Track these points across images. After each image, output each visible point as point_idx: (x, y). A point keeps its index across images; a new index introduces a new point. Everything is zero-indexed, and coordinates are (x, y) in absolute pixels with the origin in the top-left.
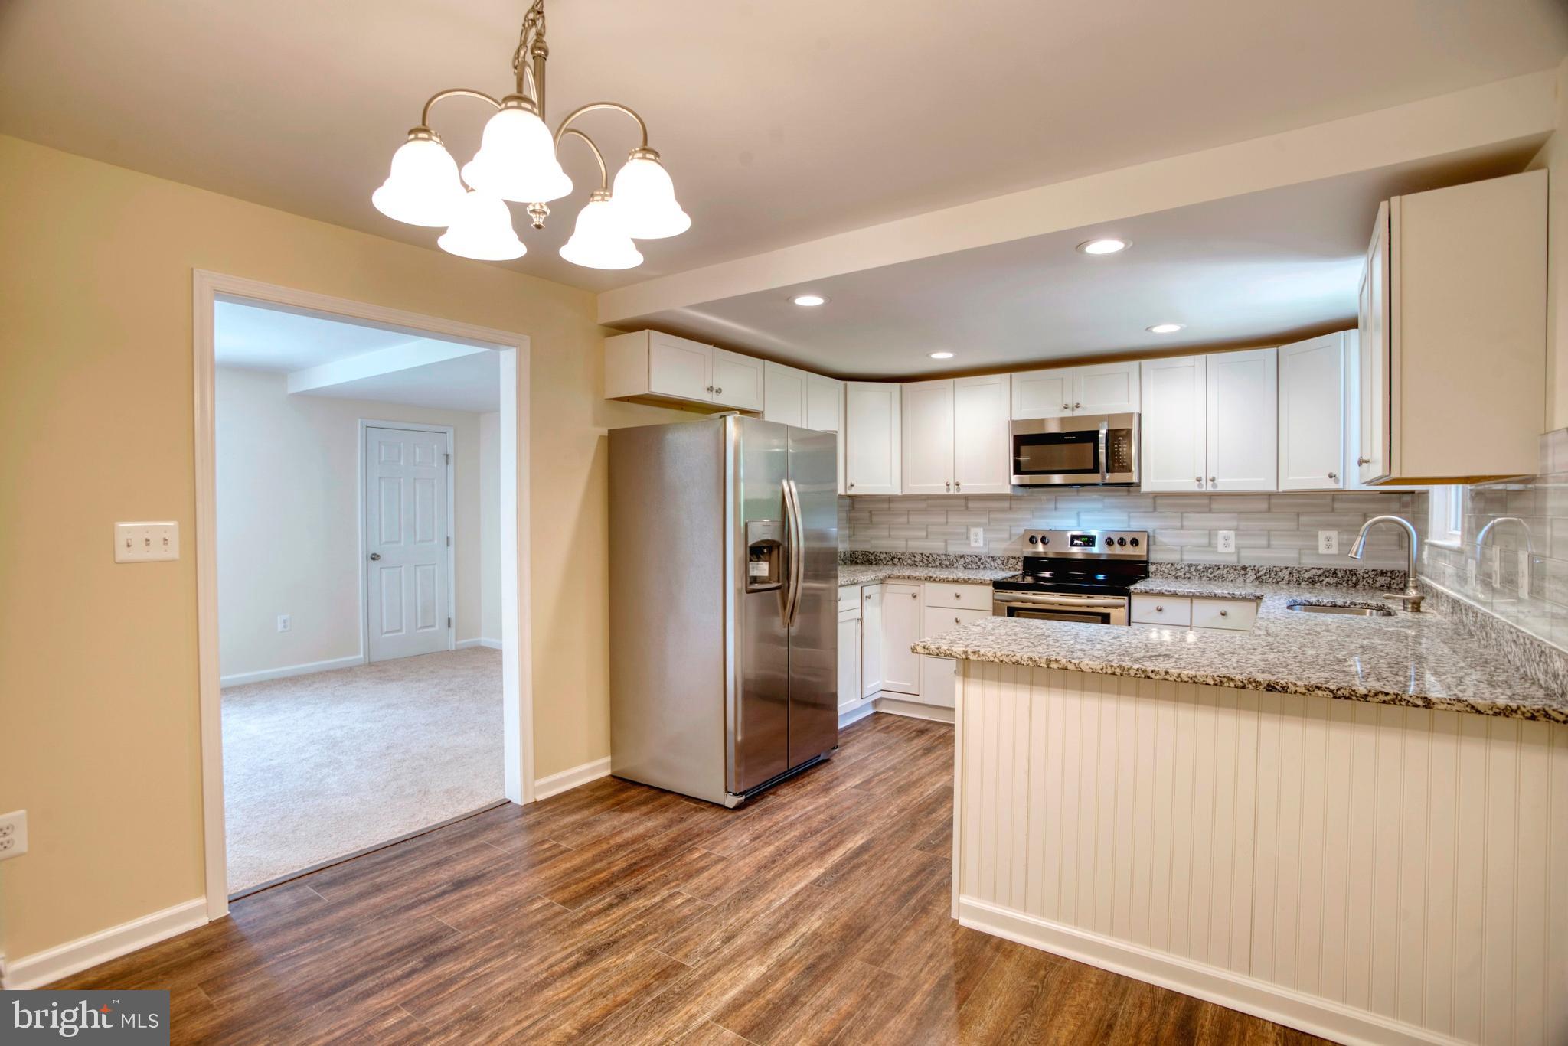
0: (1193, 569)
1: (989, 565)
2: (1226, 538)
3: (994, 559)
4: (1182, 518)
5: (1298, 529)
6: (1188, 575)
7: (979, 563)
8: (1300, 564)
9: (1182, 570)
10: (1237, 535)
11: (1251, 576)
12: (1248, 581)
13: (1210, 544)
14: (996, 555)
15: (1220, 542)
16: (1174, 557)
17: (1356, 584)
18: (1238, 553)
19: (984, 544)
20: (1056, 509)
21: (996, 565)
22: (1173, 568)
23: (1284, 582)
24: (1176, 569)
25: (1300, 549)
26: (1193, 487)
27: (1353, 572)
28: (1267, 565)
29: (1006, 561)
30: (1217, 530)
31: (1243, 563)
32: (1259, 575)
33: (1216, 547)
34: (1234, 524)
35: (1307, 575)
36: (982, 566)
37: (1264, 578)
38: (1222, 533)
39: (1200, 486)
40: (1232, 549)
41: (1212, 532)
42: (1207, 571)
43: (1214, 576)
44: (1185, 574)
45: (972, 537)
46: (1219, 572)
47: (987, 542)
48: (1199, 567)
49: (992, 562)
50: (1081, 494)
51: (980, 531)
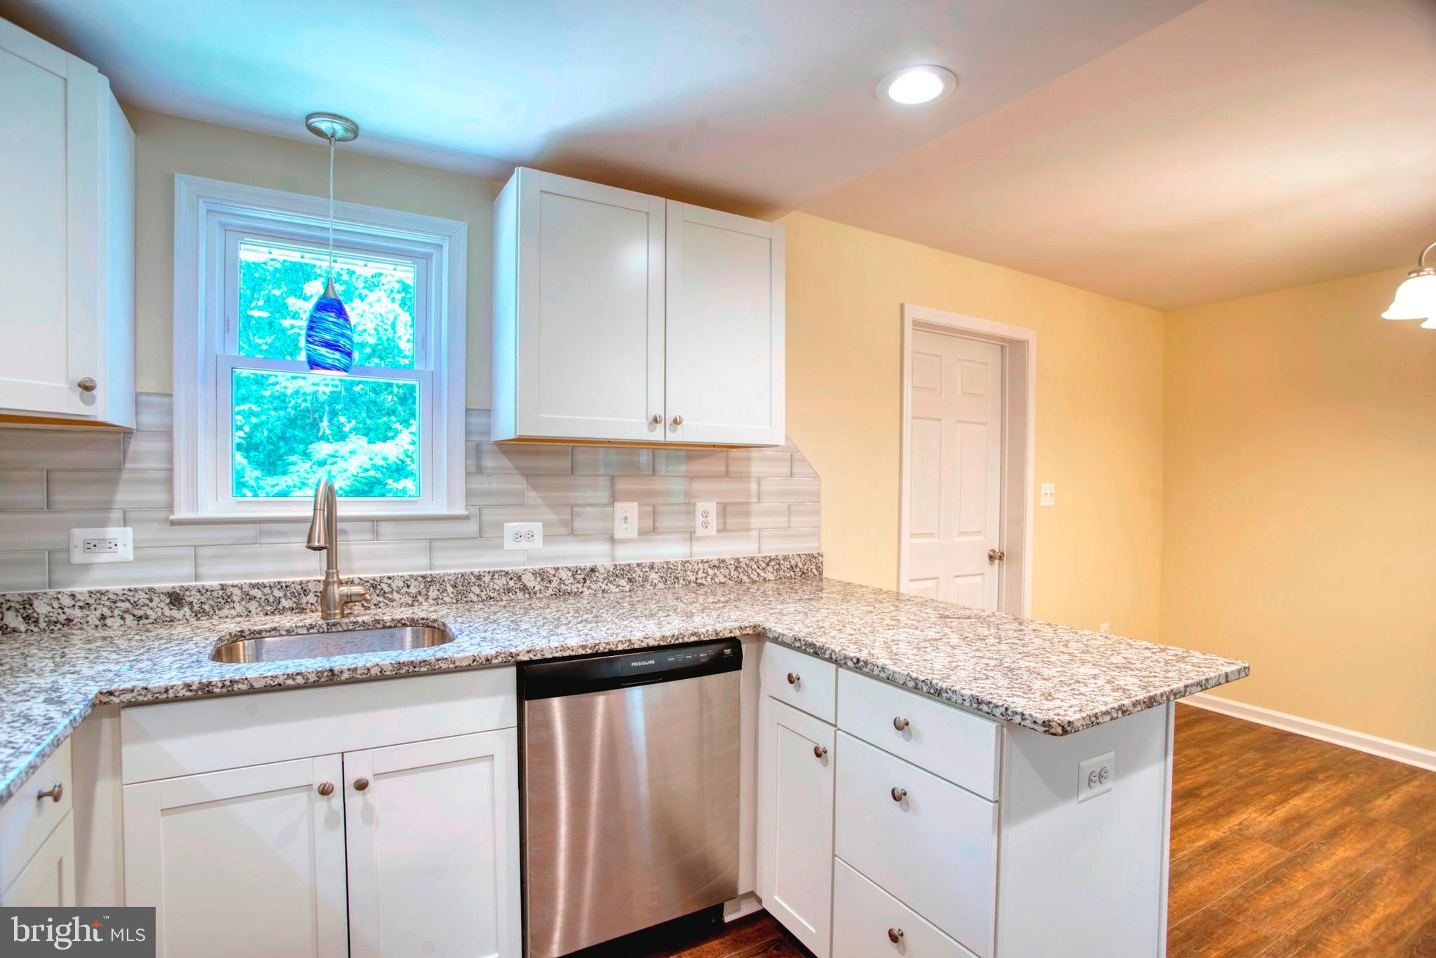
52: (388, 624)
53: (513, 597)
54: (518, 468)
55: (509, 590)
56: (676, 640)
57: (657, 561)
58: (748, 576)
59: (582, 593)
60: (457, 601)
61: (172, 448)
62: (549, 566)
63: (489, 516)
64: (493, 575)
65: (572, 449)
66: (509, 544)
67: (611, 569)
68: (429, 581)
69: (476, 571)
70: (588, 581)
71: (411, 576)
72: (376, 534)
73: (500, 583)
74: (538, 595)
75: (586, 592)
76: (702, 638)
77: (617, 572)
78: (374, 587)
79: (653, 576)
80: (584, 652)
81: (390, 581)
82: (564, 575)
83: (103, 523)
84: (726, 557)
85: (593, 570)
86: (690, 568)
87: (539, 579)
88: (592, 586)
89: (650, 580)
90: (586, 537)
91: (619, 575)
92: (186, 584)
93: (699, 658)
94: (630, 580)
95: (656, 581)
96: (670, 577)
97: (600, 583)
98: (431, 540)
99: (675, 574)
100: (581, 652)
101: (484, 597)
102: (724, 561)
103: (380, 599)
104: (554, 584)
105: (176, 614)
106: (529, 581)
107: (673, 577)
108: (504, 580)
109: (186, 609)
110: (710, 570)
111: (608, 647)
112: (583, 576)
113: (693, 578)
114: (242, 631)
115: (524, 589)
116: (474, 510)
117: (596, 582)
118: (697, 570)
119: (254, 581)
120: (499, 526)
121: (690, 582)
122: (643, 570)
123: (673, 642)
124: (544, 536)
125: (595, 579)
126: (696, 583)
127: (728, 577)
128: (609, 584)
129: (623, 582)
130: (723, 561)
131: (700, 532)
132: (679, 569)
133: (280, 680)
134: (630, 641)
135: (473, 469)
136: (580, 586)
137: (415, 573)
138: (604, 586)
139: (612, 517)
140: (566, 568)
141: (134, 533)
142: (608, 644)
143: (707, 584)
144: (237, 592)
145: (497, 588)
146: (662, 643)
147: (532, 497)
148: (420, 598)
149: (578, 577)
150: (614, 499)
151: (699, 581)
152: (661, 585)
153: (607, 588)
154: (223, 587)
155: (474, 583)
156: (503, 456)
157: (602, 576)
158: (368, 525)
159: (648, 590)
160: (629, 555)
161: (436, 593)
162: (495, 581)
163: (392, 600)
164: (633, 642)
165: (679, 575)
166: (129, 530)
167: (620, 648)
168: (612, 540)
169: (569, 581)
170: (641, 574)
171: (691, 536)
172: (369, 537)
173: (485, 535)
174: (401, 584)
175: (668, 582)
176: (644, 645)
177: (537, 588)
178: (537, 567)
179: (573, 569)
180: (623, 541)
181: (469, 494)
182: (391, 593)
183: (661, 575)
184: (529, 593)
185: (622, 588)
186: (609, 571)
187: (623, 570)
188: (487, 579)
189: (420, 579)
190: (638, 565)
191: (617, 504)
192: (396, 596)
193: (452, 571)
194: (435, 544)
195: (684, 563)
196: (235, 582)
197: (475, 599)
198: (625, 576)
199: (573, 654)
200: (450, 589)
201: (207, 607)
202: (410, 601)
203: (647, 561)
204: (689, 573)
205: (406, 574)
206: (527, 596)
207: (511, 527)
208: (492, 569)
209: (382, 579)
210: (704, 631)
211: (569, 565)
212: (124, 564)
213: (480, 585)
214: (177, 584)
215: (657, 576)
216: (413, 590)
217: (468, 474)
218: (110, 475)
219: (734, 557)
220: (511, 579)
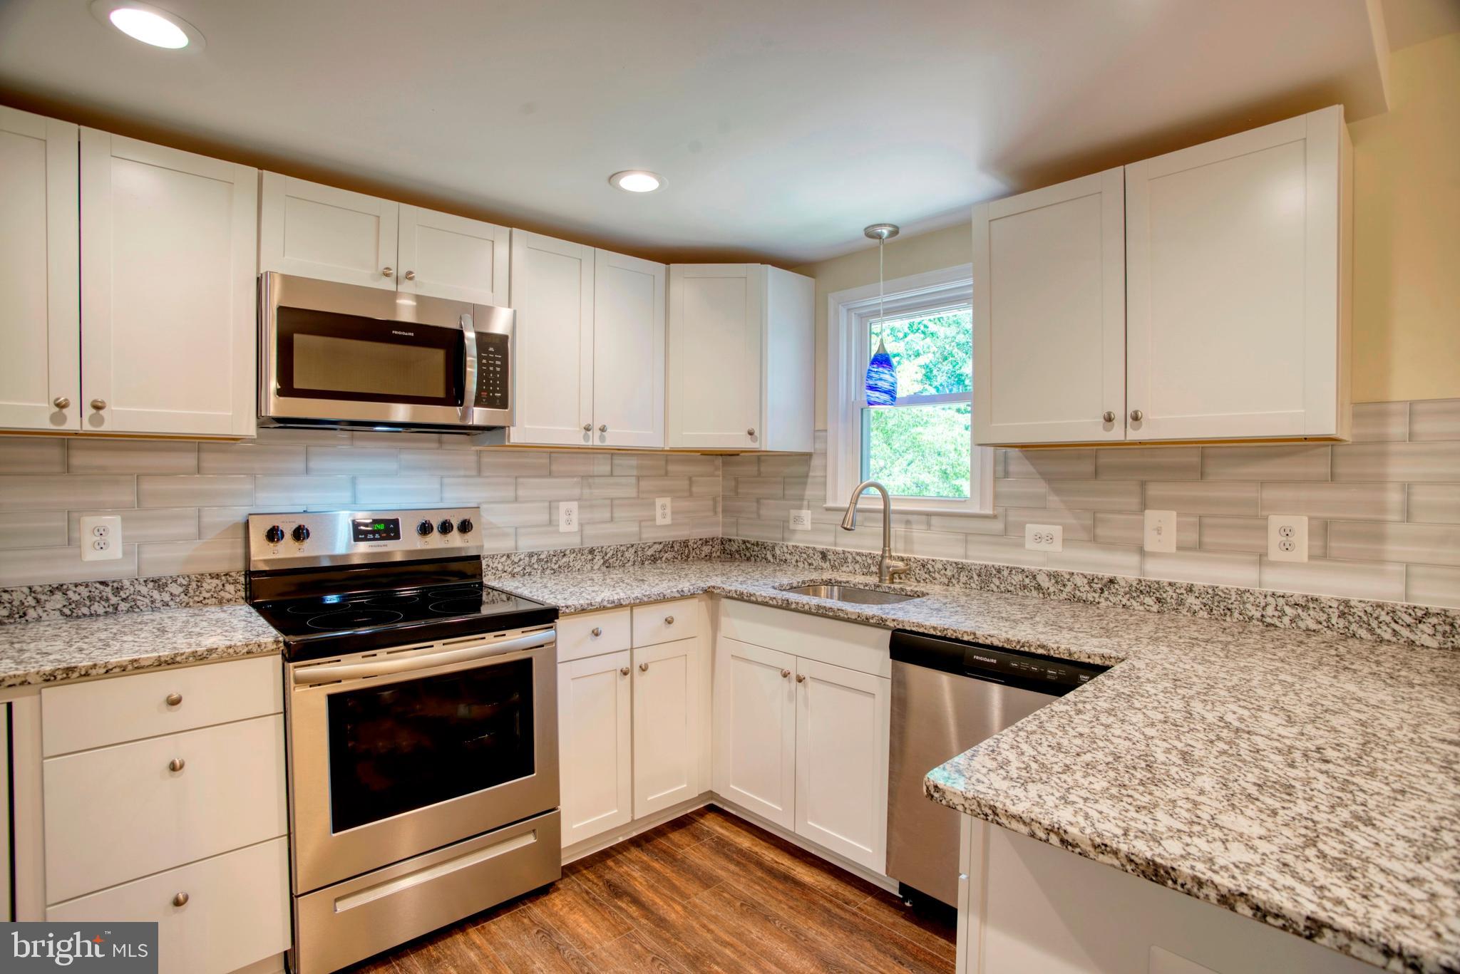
0: (534, 559)
1: (147, 601)
2: (569, 513)
3: (159, 584)
4: (516, 485)
5: (638, 497)
6: (528, 569)
7: (114, 600)
8: (640, 539)
9: (521, 563)
10: (580, 507)
11: (599, 561)
12: (596, 567)
13: (550, 522)
14: (168, 574)
15: (562, 518)
16: (506, 545)
17: (688, 557)
18: (582, 531)
19: (125, 553)
20: (307, 471)
21: (167, 597)
22: (509, 562)
23: (630, 563)
24: (514, 563)
25: (640, 522)
26: (577, 440)
27: (685, 544)
28: (614, 543)
29: (194, 585)
30: (559, 501)
31: (588, 545)
32: (606, 558)
33: (558, 525)
34: (577, 492)
35: (650, 552)
36: (123, 606)
37: (611, 561)
38: (563, 506)
39: (586, 438)
40: (575, 527)
41: (553, 504)
42: (551, 561)
43: (560, 567)
44: (524, 569)
45: (88, 539)
46: (564, 560)
47: (133, 546)
48: (542, 557)
49: (156, 594)
50: (358, 443)
51: (113, 523)
52: (909, 593)
53: (1028, 594)
54: (1040, 474)
55: (1025, 587)
56: (1022, 647)
57: (1199, 583)
58: (1371, 631)
59: (1098, 603)
60: (981, 588)
61: (826, 463)
62: (1063, 569)
63: (1013, 517)
64: (1011, 570)
65: (1096, 452)
66: (1030, 544)
67: (1134, 584)
68: (961, 568)
69: (997, 564)
70: (1106, 593)
71: (948, 562)
72: (929, 525)
73: (1017, 578)
74: (1052, 597)
75: (1104, 604)
76: (1052, 653)
77: (1141, 588)
78: (924, 566)
79: (1190, 599)
80: (934, 633)
81: (933, 563)
82: (1080, 581)
83: (800, 508)
84: (1324, 596)
85: (1112, 581)
86: (1252, 599)
87: (1053, 581)
88: (1111, 598)
89: (1187, 605)
90: (1110, 545)
91: (1145, 592)
92: (828, 547)
93: (1046, 673)
94: (1159, 600)
95: (1197, 608)
96: (1218, 606)
97: (1120, 597)
98: (967, 534)
99: (1225, 604)
100: (932, 632)
101: (1003, 589)
102: (1317, 600)
103: (927, 576)
104: (1069, 589)
105: (824, 565)
106: (1044, 582)
107: (1222, 607)
108: (1020, 577)
109: (828, 563)
110: (1287, 609)
111: (955, 634)
112: (1100, 586)
113: (1258, 615)
114: (830, 580)
115: (1039, 588)
116: (1000, 511)
117: (1116, 594)
118: (1264, 604)
119: (858, 551)
120: (1021, 527)
121: (1251, 618)
122: (1177, 591)
123: (1018, 648)
124: (1063, 540)
125: (1114, 591)
126: (1263, 622)
127: (1325, 624)
128: (1132, 600)
129: (1148, 600)
130: (1315, 600)
131: (1275, 554)
132: (1233, 598)
133: (767, 599)
134: (974, 634)
135: (1001, 474)
136: (1097, 595)
137: (951, 560)
138: (1124, 601)
139: (1141, 526)
140: (1082, 574)
141: (812, 513)
142: (955, 631)
143: (1282, 626)
144: (850, 557)
145: (1014, 583)
146: (1006, 646)
147: (1054, 500)
148: (953, 580)
149: (1094, 585)
150: (1144, 506)
151: (1268, 620)
152: (1204, 614)
153: (1128, 603)
154: (844, 552)
155: (995, 575)
156: (1027, 462)
157: (1123, 590)
158: (924, 518)
159: (1184, 616)
160: (1159, 571)
161: (965, 578)
162: (1013, 576)
163: (935, 579)
164: (977, 636)
165: (1233, 606)
166: (810, 512)
167: (966, 638)
168: (1142, 552)
169: (1085, 589)
170: (1174, 595)
171: (1261, 559)
172: (924, 527)
173: (1010, 533)
174: (941, 567)
175: (1214, 612)
176: (988, 642)
177: (1052, 589)
178: (1052, 569)
179: (1088, 577)
180: (1154, 555)
181: (996, 496)
182: (934, 572)
183: (1204, 601)
184: (1043, 593)
185: (1148, 608)
186: (1131, 586)
187: (1150, 587)
188: (1006, 573)
189: (954, 565)
190: (1170, 584)
191: (1147, 511)
192: (937, 575)
193: (978, 562)
194: (970, 538)
195: (1241, 593)
196: (849, 550)
197: (995, 589)
198: (1152, 594)
199: (926, 632)
200: (976, 577)
201: (836, 563)
202: (946, 581)
203: (1184, 582)
204: (1248, 606)
205: (944, 559)
206: (1041, 595)
207: (1031, 529)
208: (1011, 565)
209: (928, 560)
210: (1055, 646)
211: (1086, 572)
212: (805, 532)
213: (999, 578)
214: (825, 547)
215: (1198, 602)
216: (949, 573)
217: (996, 479)
218: (803, 479)
219: (1340, 597)
220: (1027, 577)
